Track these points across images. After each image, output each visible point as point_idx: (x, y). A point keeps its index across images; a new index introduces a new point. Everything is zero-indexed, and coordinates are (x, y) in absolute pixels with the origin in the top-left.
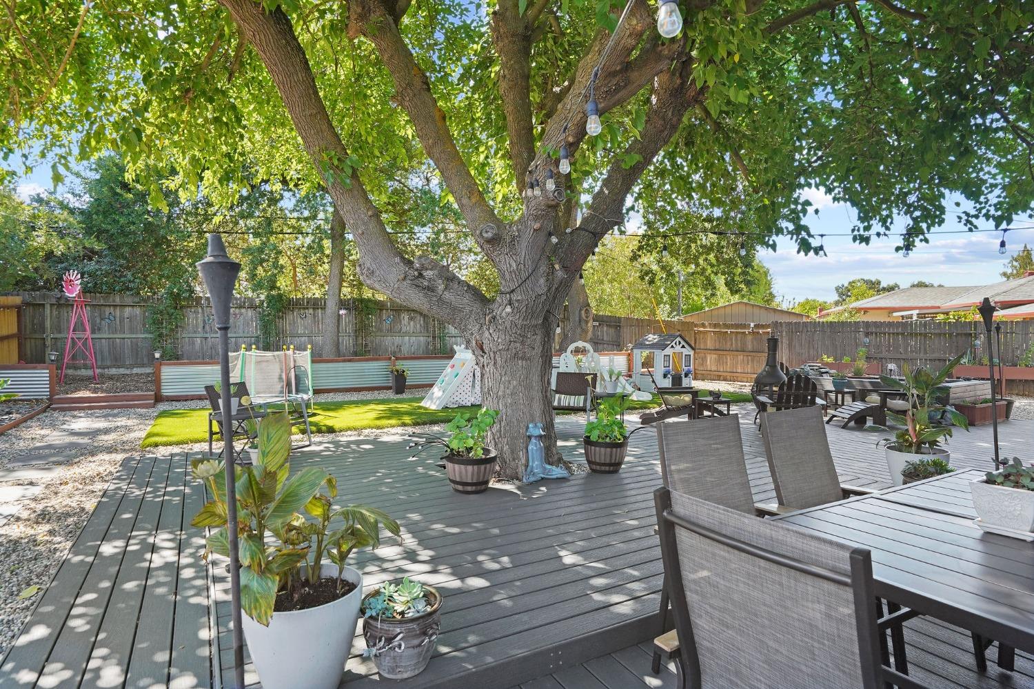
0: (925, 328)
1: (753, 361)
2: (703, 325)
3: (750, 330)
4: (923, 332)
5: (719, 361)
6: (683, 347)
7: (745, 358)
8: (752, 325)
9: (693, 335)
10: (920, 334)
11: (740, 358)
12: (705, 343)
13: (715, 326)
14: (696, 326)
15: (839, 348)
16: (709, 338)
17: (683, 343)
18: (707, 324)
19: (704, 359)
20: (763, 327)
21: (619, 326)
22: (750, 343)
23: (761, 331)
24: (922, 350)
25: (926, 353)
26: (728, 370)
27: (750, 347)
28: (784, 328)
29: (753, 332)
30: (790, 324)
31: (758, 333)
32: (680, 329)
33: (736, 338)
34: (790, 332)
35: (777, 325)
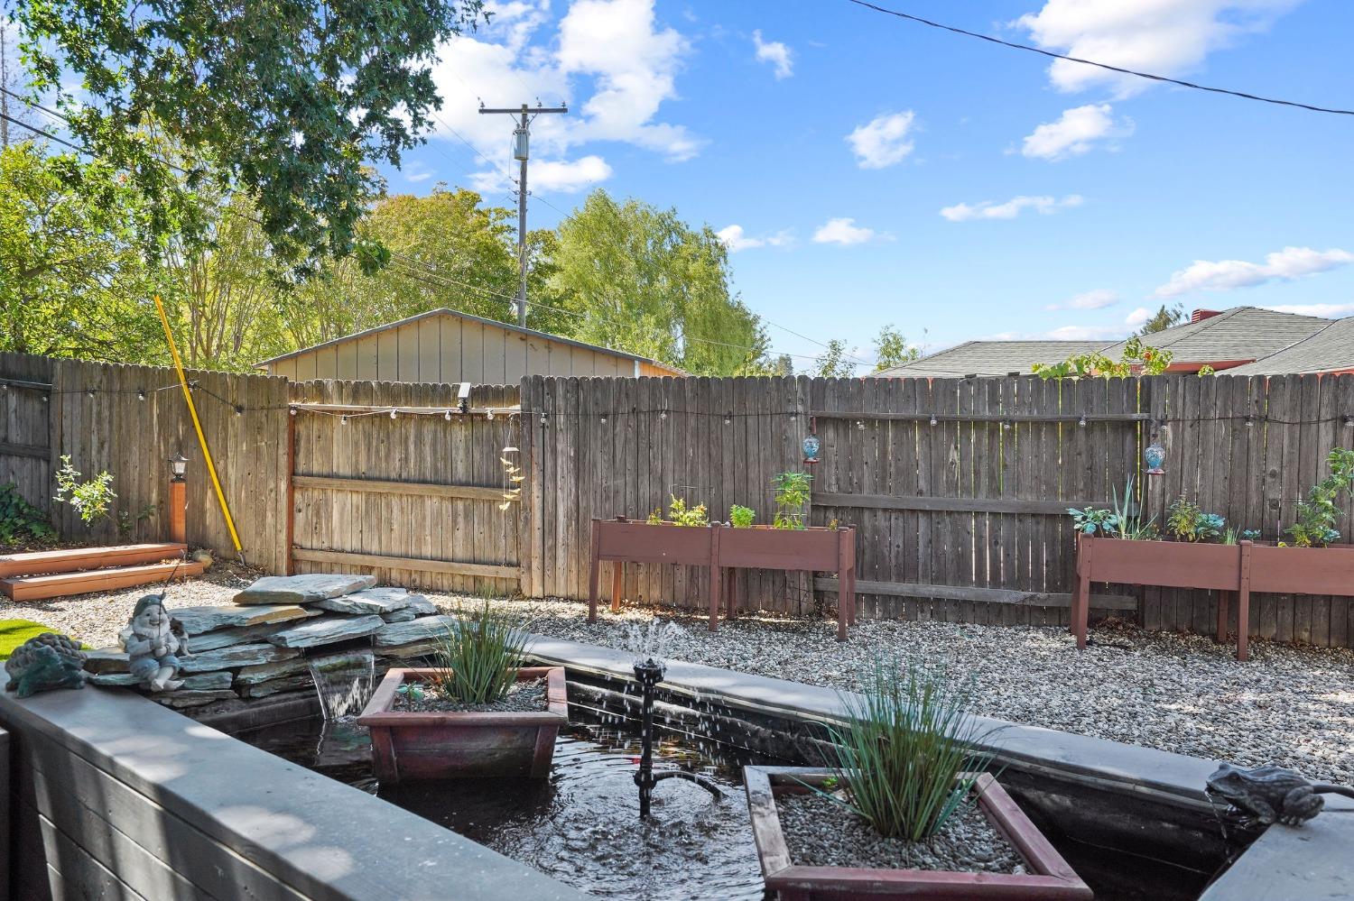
0: (993, 402)
1: (468, 515)
2: (320, 391)
3: (457, 409)
4: (987, 413)
5: (371, 515)
7: (447, 505)
8: (464, 390)
9: (284, 424)
10: (979, 424)
11: (431, 504)
12: (327, 453)
13: (358, 392)
14: (297, 391)
16: (337, 436)
18: (330, 383)
19: (321, 510)
20: (498, 395)
21: (48, 392)
22: (461, 454)
23: (490, 411)
24: (985, 481)
25: (995, 491)
26: (396, 550)
27: (461, 471)
28: (560, 402)
29: (466, 416)
30: (577, 384)
31: (484, 416)
32: (243, 401)
33: (419, 441)
34: (580, 415)
35: (540, 388)
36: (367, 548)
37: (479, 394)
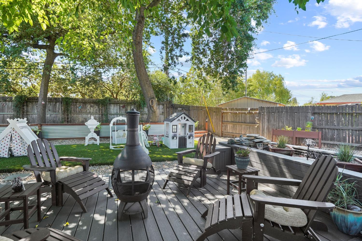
0: (352, 110)
1: (249, 128)
2: (226, 109)
3: (248, 112)
4: (351, 112)
5: (234, 128)
6: (187, 120)
7: (246, 126)
8: (249, 109)
9: (221, 114)
10: (349, 114)
11: (243, 126)
12: (227, 118)
13: (232, 109)
14: (223, 109)
15: (296, 122)
16: (229, 116)
17: (187, 118)
18: (228, 108)
19: (226, 127)
20: (255, 110)
21: (189, 110)
22: (248, 119)
23: (253, 112)
24: (350, 123)
25: (352, 126)
26: (238, 133)
27: (248, 121)
28: (265, 111)
29: (249, 113)
30: (268, 108)
31: (252, 113)
32: (215, 111)
33: (242, 116)
34: (269, 113)
35: (262, 108)
36: (233, 132)
37: (252, 109)
